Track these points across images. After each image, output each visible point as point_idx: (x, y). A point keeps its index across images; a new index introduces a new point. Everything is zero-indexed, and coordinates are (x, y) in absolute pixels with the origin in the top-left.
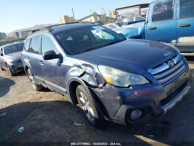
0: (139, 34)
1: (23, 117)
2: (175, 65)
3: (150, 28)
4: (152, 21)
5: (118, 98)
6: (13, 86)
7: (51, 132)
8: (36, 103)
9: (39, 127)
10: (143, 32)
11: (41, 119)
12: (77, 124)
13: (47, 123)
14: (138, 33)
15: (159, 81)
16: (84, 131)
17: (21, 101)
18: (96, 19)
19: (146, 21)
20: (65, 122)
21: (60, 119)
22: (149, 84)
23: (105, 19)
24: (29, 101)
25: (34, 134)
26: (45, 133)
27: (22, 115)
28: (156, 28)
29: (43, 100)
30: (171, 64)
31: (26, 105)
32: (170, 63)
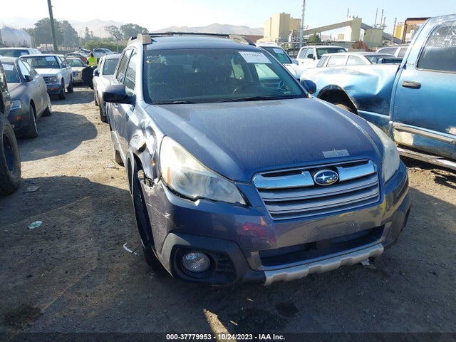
0: (377, 93)
1: (57, 204)
2: (338, 183)
3: (406, 84)
4: (418, 66)
5: (167, 215)
6: (88, 141)
7: (73, 247)
8: (98, 185)
9: (65, 230)
10: (388, 90)
11: (79, 218)
12: (127, 249)
13: (81, 229)
14: (375, 90)
15: (269, 208)
16: (126, 266)
17: (77, 175)
18: (355, 33)
19: (402, 64)
20: (111, 237)
21: (107, 230)
22: (243, 206)
23: (378, 39)
24: (89, 178)
25: (47, 239)
26: (65, 244)
27: (59, 199)
28: (418, 87)
29: (112, 184)
30: (324, 177)
31: (78, 184)
32: (321, 175)
